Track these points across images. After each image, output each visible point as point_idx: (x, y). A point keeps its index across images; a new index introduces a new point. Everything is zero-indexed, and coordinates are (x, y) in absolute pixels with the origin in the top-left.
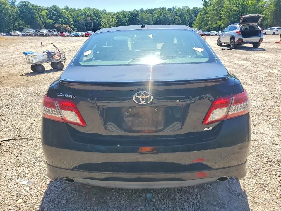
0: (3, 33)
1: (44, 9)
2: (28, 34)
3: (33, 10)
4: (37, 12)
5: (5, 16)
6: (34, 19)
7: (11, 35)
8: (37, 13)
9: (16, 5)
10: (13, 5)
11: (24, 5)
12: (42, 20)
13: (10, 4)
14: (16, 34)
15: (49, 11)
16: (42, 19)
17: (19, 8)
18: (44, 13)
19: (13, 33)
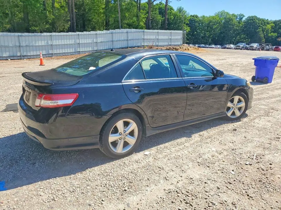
0: (219, 46)
1: (270, 23)
2: (238, 48)
3: (258, 24)
4: (262, 25)
5: (229, 31)
6: (256, 33)
7: (225, 48)
8: (261, 27)
9: (243, 20)
10: (240, 20)
11: (250, 20)
12: (264, 34)
13: (238, 19)
14: (229, 47)
15: (276, 25)
16: (265, 32)
17: (245, 22)
18: (269, 26)
19: (227, 46)
